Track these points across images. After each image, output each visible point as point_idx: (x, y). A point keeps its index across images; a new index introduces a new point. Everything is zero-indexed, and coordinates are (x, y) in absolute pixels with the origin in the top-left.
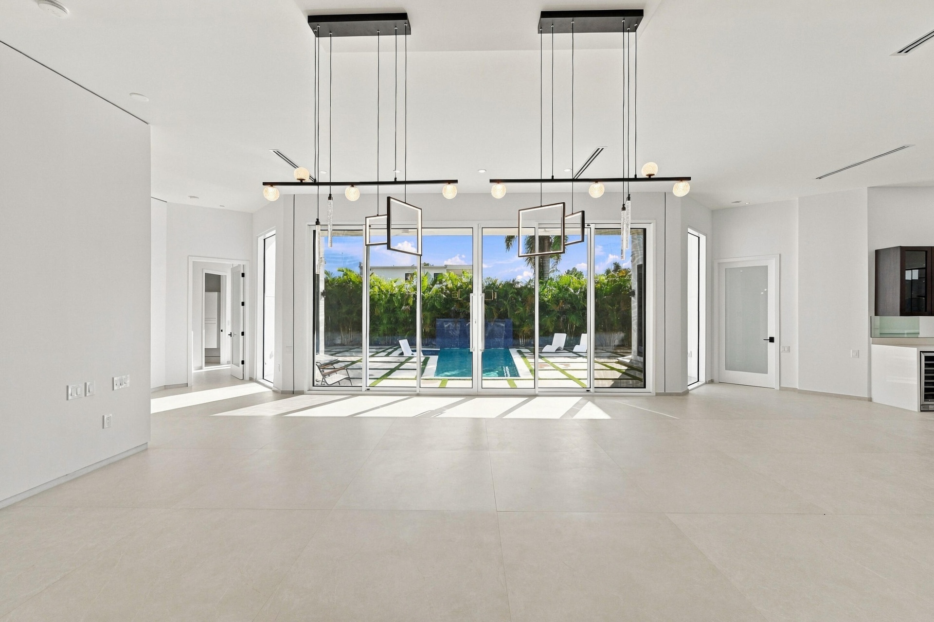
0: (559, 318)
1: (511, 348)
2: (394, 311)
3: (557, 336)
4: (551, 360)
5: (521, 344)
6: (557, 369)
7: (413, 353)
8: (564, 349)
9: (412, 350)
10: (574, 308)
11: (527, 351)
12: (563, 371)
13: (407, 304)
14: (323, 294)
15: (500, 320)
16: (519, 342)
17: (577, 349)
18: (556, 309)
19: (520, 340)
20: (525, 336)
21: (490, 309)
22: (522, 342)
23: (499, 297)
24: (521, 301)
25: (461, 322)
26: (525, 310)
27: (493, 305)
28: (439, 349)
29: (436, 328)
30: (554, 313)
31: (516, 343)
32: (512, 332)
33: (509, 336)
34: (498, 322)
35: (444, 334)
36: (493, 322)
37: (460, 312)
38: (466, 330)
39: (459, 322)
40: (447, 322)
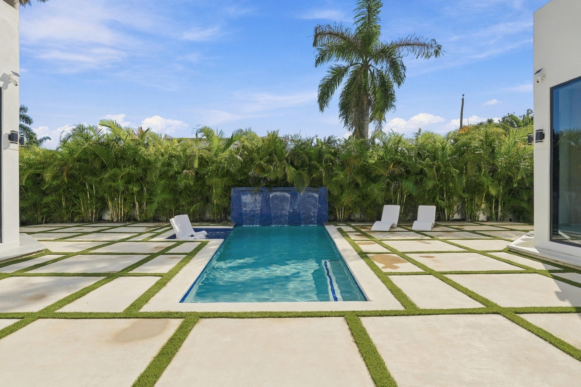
0: (388, 184)
1: (327, 225)
2: (174, 177)
3: (386, 209)
5: (339, 220)
7: (196, 234)
8: (398, 226)
10: (408, 172)
11: (351, 229)
13: (192, 168)
15: (312, 189)
16: (336, 216)
17: (417, 225)
18: (385, 174)
19: (337, 213)
20: (343, 209)
21: (300, 174)
22: (340, 216)
23: (311, 160)
24: (339, 164)
25: (262, 191)
26: (346, 176)
27: (303, 169)
28: (232, 227)
29: (232, 199)
30: (382, 179)
31: (332, 217)
32: (328, 204)
33: (323, 209)
34: (309, 191)
35: (241, 207)
36: (304, 191)
37: (261, 179)
38: (270, 202)
39: (261, 192)
40: (244, 192)
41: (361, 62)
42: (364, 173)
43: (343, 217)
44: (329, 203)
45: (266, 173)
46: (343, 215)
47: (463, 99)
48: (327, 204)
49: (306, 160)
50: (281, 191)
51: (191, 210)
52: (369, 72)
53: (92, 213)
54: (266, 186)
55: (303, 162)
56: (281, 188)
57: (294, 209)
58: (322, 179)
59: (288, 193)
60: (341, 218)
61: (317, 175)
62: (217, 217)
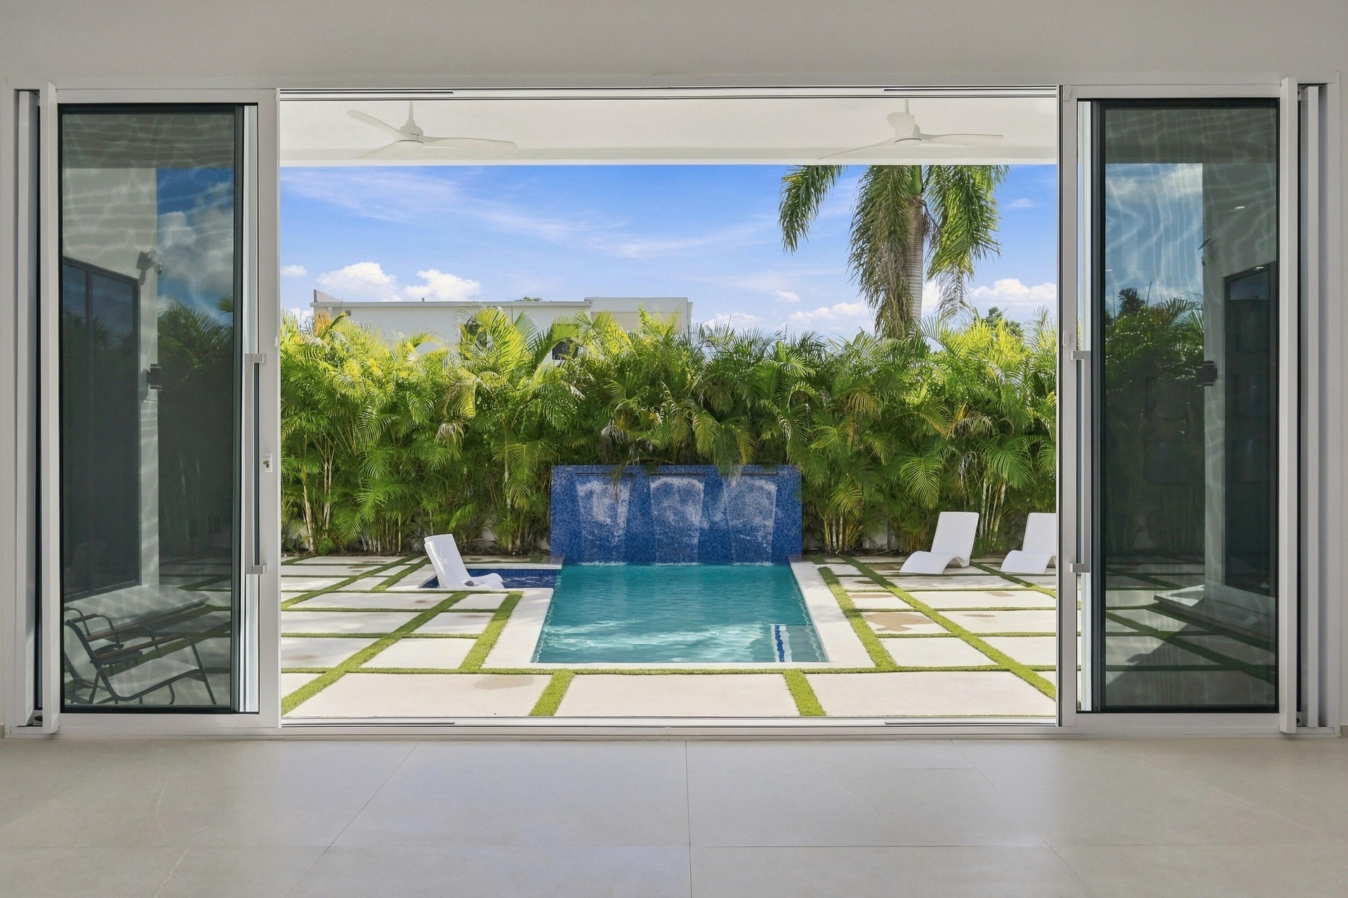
0: (952, 459)
1: (797, 560)
2: (408, 441)
3: (947, 520)
4: (932, 599)
5: (829, 547)
6: (954, 632)
7: (475, 580)
8: (972, 564)
9: (469, 570)
10: (1004, 428)
11: (851, 569)
12: (975, 641)
13: (455, 417)
14: (154, 376)
16: (823, 540)
17: (1012, 562)
18: (945, 434)
19: (825, 533)
20: (841, 522)
21: (728, 431)
22: (834, 540)
23: (758, 394)
24: (830, 407)
25: (631, 475)
26: (845, 437)
27: (735, 418)
28: (559, 567)
29: (553, 495)
30: (938, 446)
31: (813, 545)
32: (803, 509)
33: (789, 522)
34: (752, 475)
35: (576, 515)
36: (738, 477)
37: (630, 444)
38: (650, 503)
39: (627, 477)
40: (586, 477)
42: (893, 429)
43: (840, 543)
44: (804, 505)
45: (641, 430)
46: (841, 537)
48: (799, 509)
49: (744, 397)
50: (682, 475)
54: (643, 462)
55: (737, 402)
57: (713, 523)
58: (784, 443)
60: (835, 544)
61: (772, 434)
62: (514, 543)
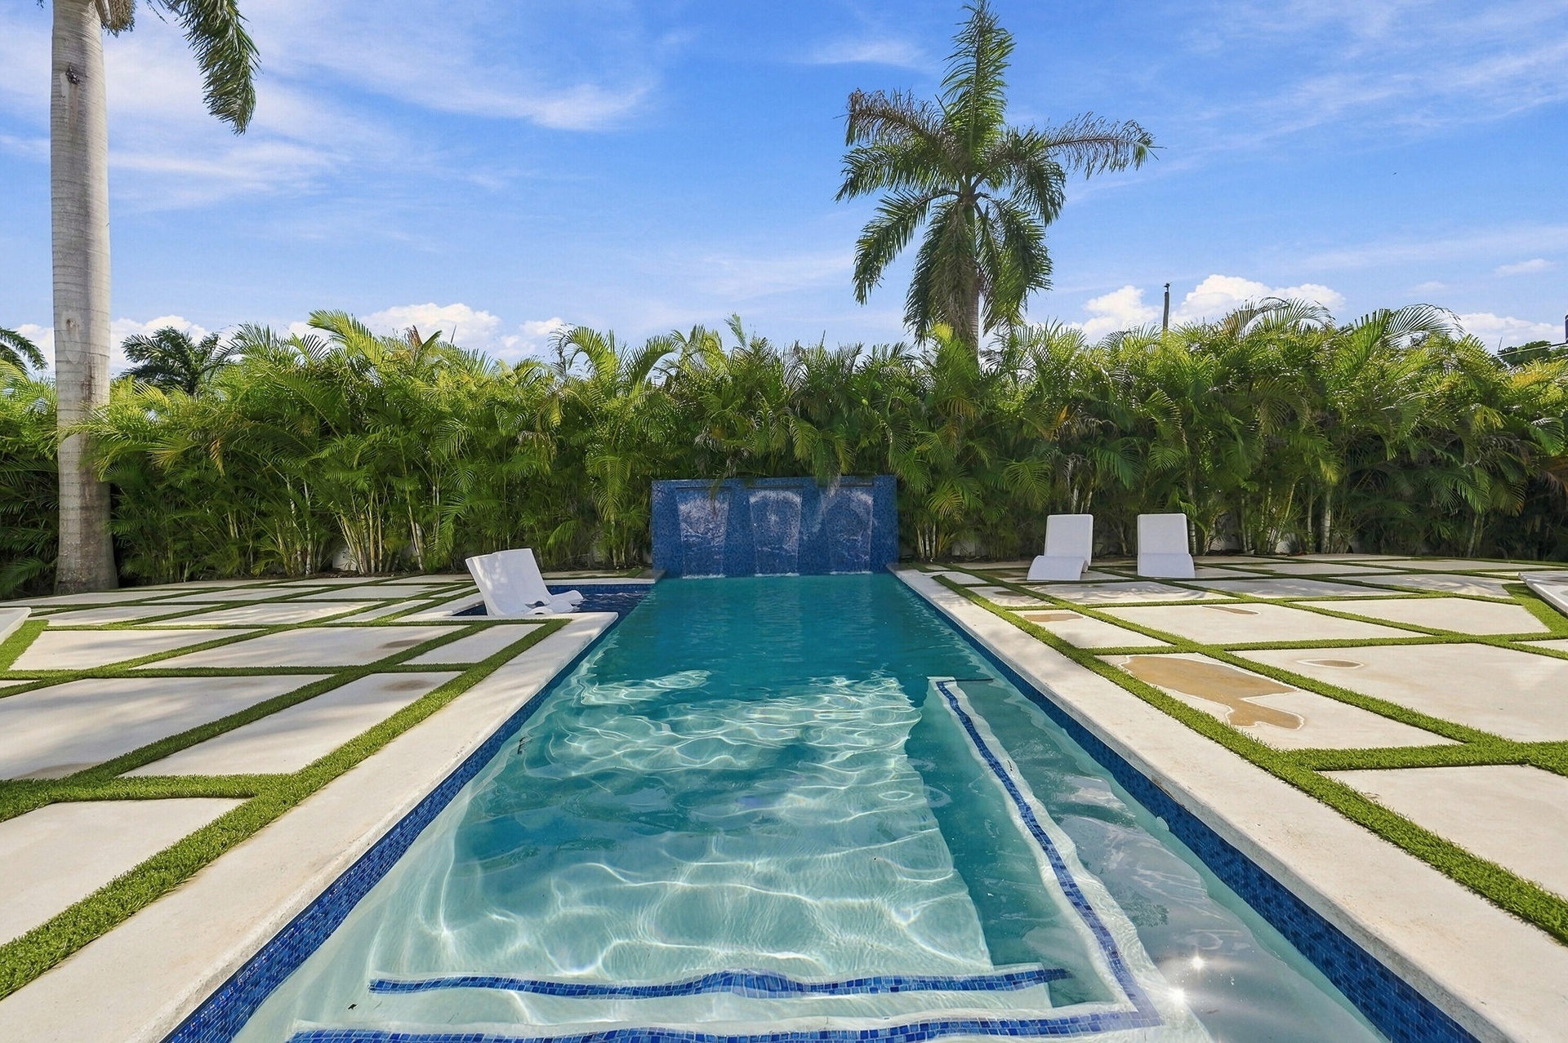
0: (1058, 461)
3: (1056, 524)
5: (923, 555)
9: (547, 588)
11: (969, 577)
18: (1048, 436)
19: (917, 542)
20: (934, 530)
21: (826, 439)
22: (928, 548)
24: (928, 414)
26: (946, 441)
27: (833, 427)
28: (652, 581)
30: (1041, 447)
32: (896, 517)
37: (727, 454)
41: (957, 190)
43: (933, 551)
44: (899, 515)
45: (737, 438)
46: (934, 545)
47: (1167, 294)
51: (551, 541)
52: (976, 215)
53: (304, 552)
54: (740, 474)
56: (779, 481)
58: (885, 451)
59: (797, 493)
60: (928, 552)
61: (871, 442)
62: (618, 558)
